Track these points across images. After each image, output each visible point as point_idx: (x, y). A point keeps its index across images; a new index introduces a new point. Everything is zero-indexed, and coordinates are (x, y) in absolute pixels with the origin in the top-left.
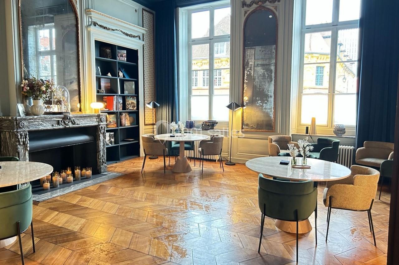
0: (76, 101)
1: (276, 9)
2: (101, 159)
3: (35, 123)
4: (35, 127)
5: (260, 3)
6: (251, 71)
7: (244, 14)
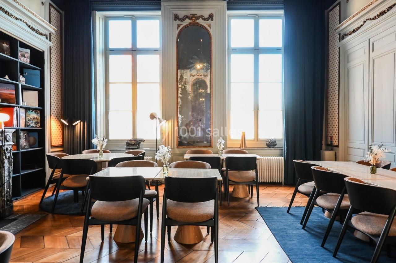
1: (210, 26)
5: (194, 18)
6: (185, 85)
7: (177, 28)
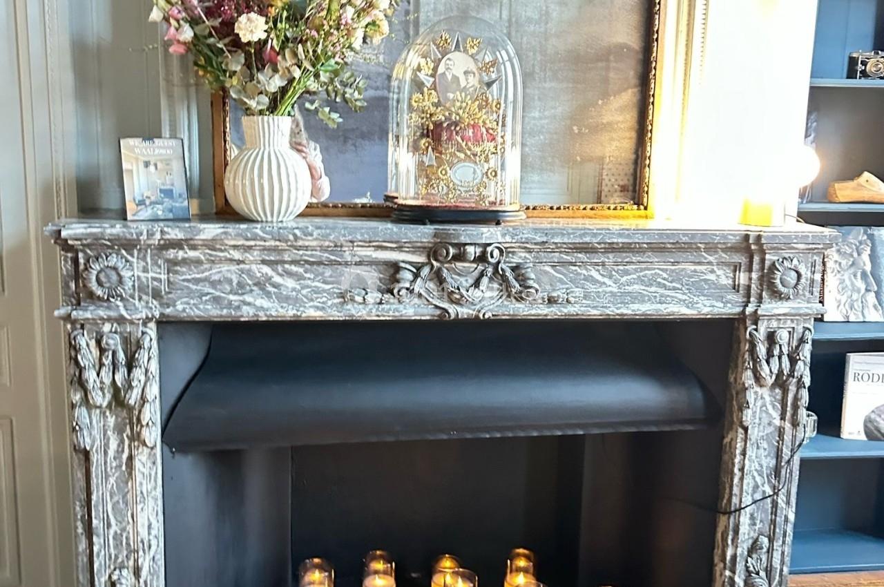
0: (608, 127)
2: (740, 567)
3: (215, 273)
4: (216, 300)
